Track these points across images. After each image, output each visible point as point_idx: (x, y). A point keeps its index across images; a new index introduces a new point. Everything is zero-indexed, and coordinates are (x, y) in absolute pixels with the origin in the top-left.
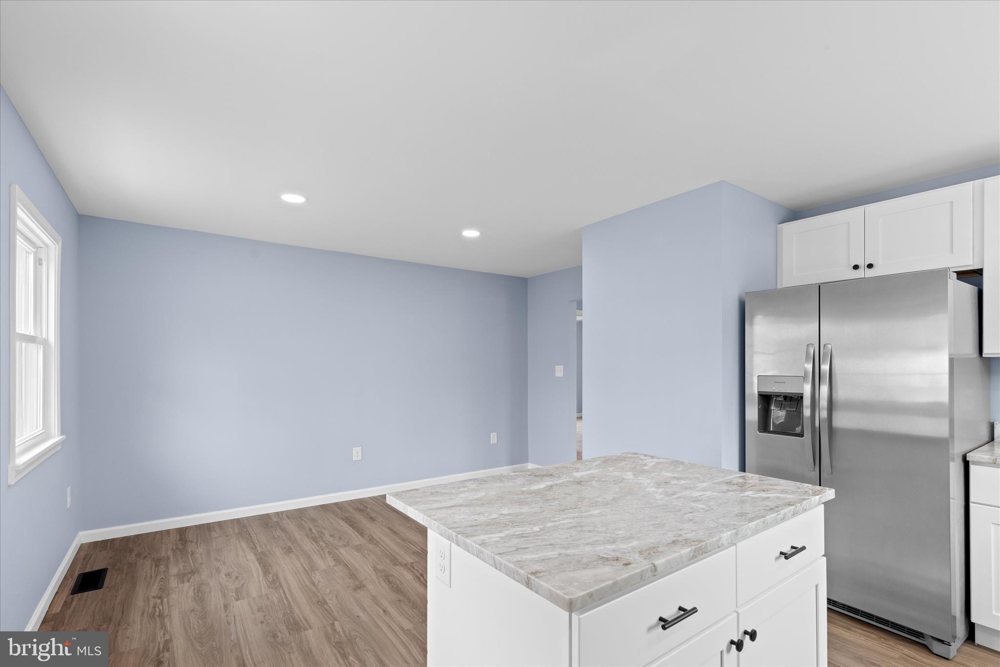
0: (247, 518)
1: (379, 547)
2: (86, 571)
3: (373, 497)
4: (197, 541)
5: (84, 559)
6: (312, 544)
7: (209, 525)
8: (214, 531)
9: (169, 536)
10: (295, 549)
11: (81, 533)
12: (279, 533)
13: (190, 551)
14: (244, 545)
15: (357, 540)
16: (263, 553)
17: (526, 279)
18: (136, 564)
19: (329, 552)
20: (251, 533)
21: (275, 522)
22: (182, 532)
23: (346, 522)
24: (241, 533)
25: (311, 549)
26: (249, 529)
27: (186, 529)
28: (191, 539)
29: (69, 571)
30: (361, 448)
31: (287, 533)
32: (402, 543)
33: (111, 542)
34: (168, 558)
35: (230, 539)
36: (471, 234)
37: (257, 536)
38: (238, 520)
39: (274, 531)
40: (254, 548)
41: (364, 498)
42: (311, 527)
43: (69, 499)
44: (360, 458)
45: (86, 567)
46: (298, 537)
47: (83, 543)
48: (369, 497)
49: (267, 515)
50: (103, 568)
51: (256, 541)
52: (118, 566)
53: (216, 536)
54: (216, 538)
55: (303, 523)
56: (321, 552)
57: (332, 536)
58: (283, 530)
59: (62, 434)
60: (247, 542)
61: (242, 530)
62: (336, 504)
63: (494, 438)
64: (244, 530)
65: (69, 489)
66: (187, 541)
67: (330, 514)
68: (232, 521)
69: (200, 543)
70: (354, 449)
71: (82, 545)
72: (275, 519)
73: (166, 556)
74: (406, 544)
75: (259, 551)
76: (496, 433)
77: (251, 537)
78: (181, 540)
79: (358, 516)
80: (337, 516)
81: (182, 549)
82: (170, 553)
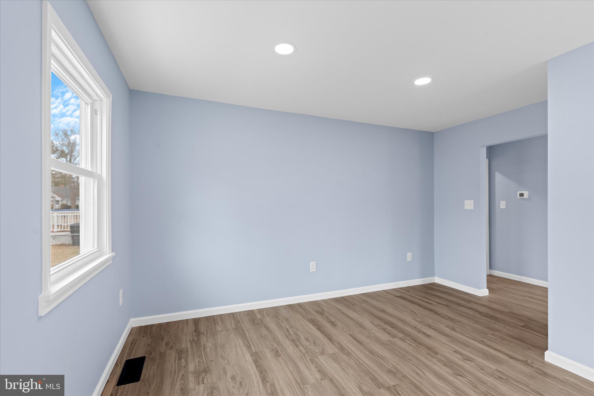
0: (239, 313)
1: (353, 359)
2: (131, 358)
3: (324, 300)
4: (207, 334)
5: (132, 344)
6: (294, 348)
7: (214, 318)
8: (218, 324)
9: (188, 327)
10: (282, 352)
11: (132, 320)
12: (264, 332)
13: (202, 345)
14: (241, 342)
15: (331, 349)
16: (256, 353)
17: (433, 133)
18: (165, 354)
19: (310, 360)
20: (244, 329)
21: (259, 318)
22: (196, 321)
23: (313, 325)
24: (237, 328)
25: (294, 354)
26: (242, 325)
27: (199, 320)
28: (202, 331)
29: (120, 356)
30: (315, 262)
31: (271, 332)
32: (371, 355)
33: (151, 327)
34: (187, 351)
35: (230, 334)
36: (423, 81)
37: (249, 333)
38: (233, 314)
39: (260, 329)
40: (249, 347)
41: (318, 300)
42: (288, 327)
43: (121, 299)
44: (315, 270)
45: (130, 356)
46: (281, 338)
47: (133, 327)
48: (321, 300)
49: (252, 311)
50: (142, 356)
51: (249, 339)
52: (153, 355)
53: (220, 330)
54: (220, 331)
55: (280, 322)
56: (304, 358)
57: (307, 340)
58: (267, 328)
59: (112, 252)
60: (243, 339)
61: (237, 326)
62: (299, 305)
63: (409, 256)
64: (239, 326)
65: (121, 291)
66: (200, 333)
67: (298, 315)
68: (229, 315)
69: (209, 337)
70: (311, 263)
71: (132, 328)
72: (259, 317)
73: (185, 348)
74: (375, 358)
75: (254, 351)
76: (411, 253)
77: (245, 334)
78: (196, 331)
79: (320, 319)
80: (303, 317)
81: (196, 341)
82: (189, 346)
